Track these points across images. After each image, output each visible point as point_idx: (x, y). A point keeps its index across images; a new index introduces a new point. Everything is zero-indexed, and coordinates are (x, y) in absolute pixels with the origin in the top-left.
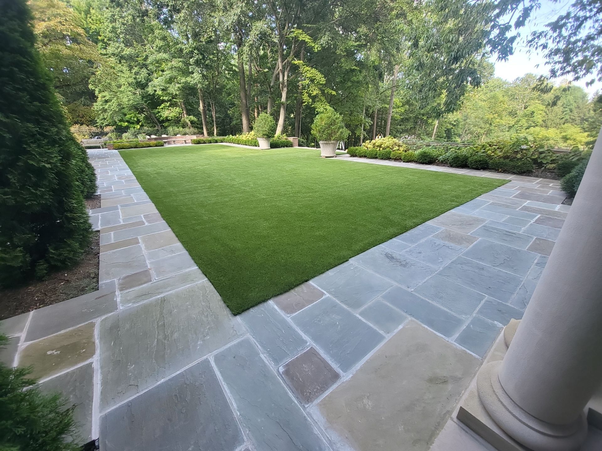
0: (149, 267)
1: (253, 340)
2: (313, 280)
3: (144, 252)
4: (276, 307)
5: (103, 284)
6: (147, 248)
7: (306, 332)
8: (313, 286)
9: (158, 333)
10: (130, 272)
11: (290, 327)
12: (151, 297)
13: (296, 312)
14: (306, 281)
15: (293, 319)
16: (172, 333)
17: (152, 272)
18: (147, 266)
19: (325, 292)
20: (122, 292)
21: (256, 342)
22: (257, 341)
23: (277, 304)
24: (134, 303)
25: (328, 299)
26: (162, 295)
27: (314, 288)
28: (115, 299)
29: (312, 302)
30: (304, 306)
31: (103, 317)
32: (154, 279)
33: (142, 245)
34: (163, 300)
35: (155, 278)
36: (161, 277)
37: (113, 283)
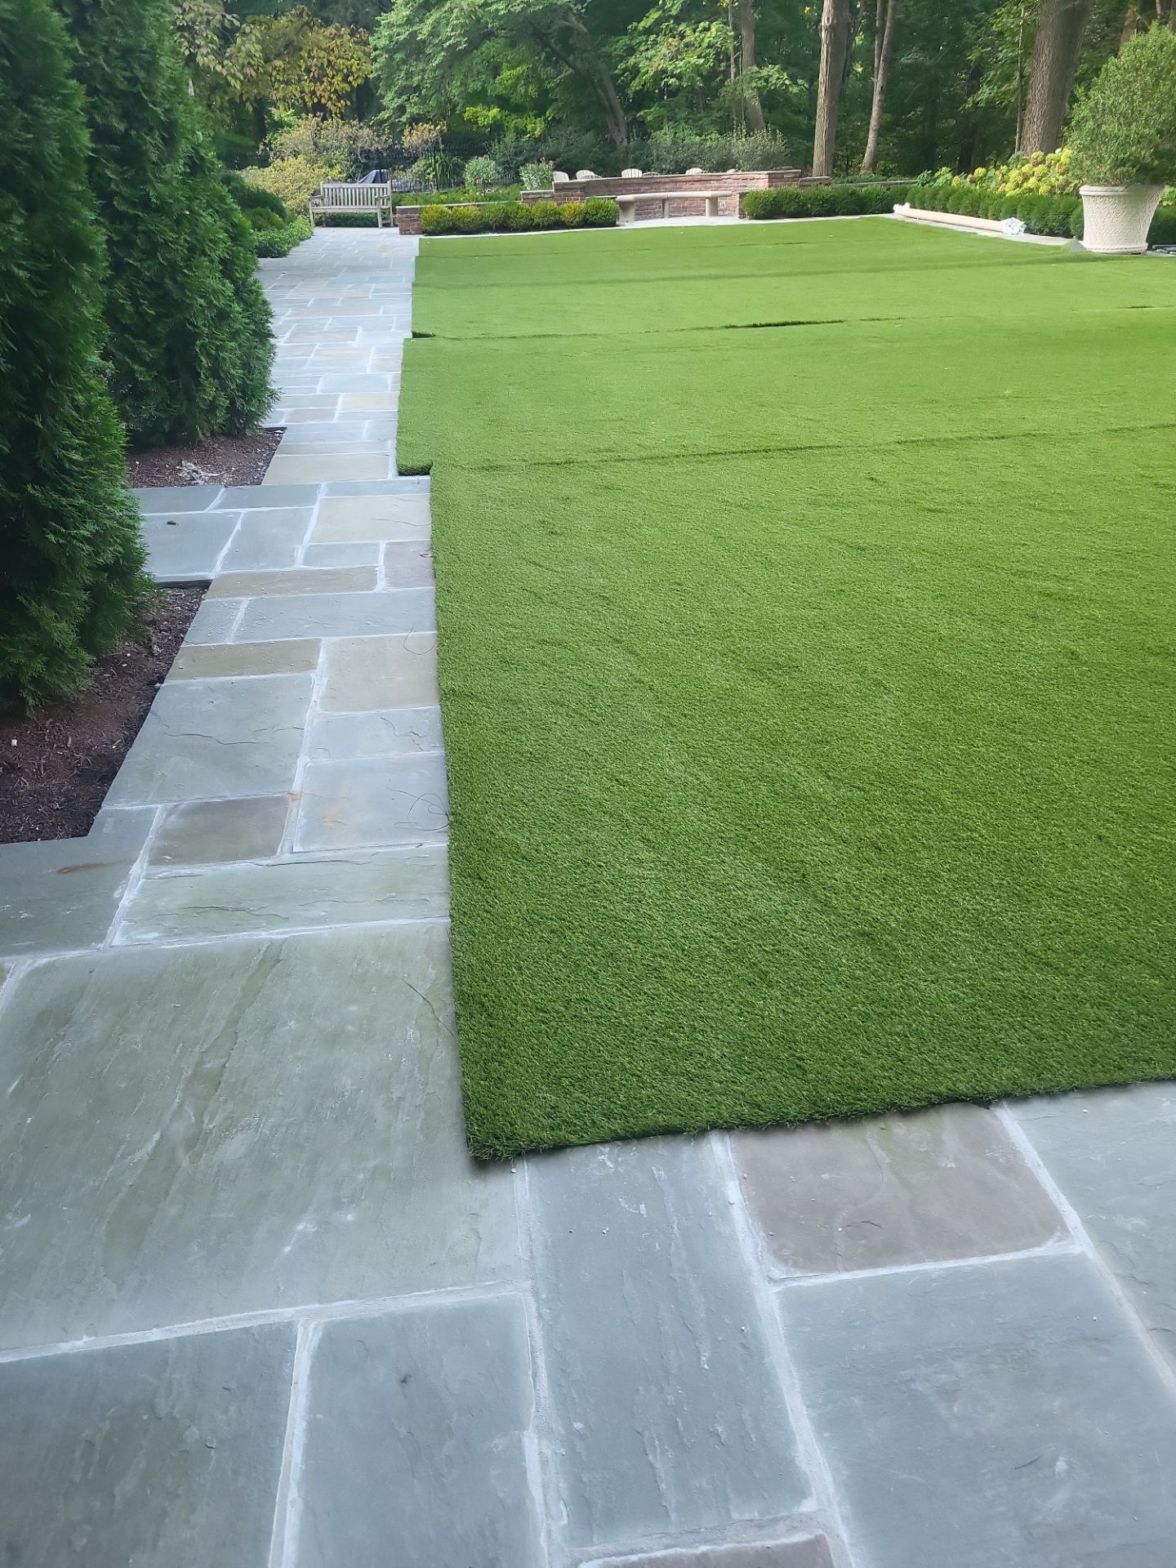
0: (296, 786)
1: (531, 1327)
2: (1040, 1109)
3: (313, 714)
4: (733, 1191)
5: (112, 814)
6: (333, 697)
8: (1012, 1151)
9: (181, 1105)
10: (224, 790)
11: (751, 1350)
12: (237, 927)
13: (831, 1268)
14: (983, 1101)
15: (796, 1304)
16: (229, 1127)
17: (297, 817)
18: (291, 781)
19: (1071, 1216)
20: (154, 869)
21: (540, 1344)
22: (549, 1347)
23: (755, 1177)
24: (170, 932)
25: (1068, 1272)
26: (276, 934)
27: (1013, 1165)
28: (116, 895)
29: (959, 1245)
30: (892, 1251)
31: (43, 960)
32: (287, 848)
33: (319, 680)
34: (271, 960)
35: (293, 843)
36: (318, 849)
37: (144, 818)
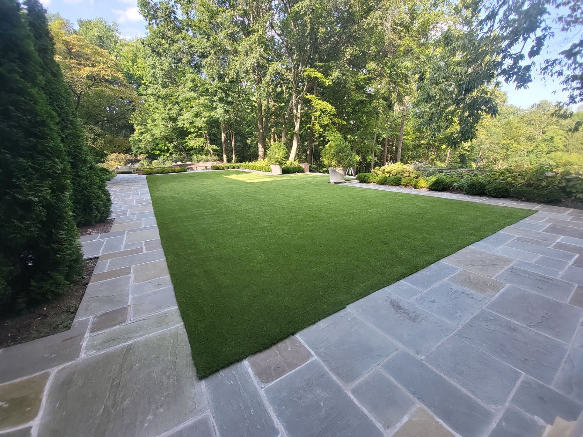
0: (129, 304)
1: (212, 421)
2: (301, 333)
3: (131, 284)
4: (250, 371)
5: (76, 322)
6: (136, 280)
7: (280, 415)
8: (300, 342)
9: (109, 396)
10: (109, 308)
11: (261, 405)
12: (118, 343)
13: (273, 380)
14: (293, 334)
15: (267, 391)
16: (123, 399)
17: (131, 311)
18: (128, 302)
19: (312, 352)
20: (91, 334)
21: (215, 424)
22: (217, 424)
23: (254, 366)
24: (99, 350)
25: (314, 363)
26: (130, 342)
27: (301, 346)
28: (81, 344)
29: (295, 366)
30: (284, 372)
31: (61, 367)
32: (129, 319)
33: (132, 276)
34: (129, 349)
35: (130, 318)
36: (138, 318)
37: (87, 322)
